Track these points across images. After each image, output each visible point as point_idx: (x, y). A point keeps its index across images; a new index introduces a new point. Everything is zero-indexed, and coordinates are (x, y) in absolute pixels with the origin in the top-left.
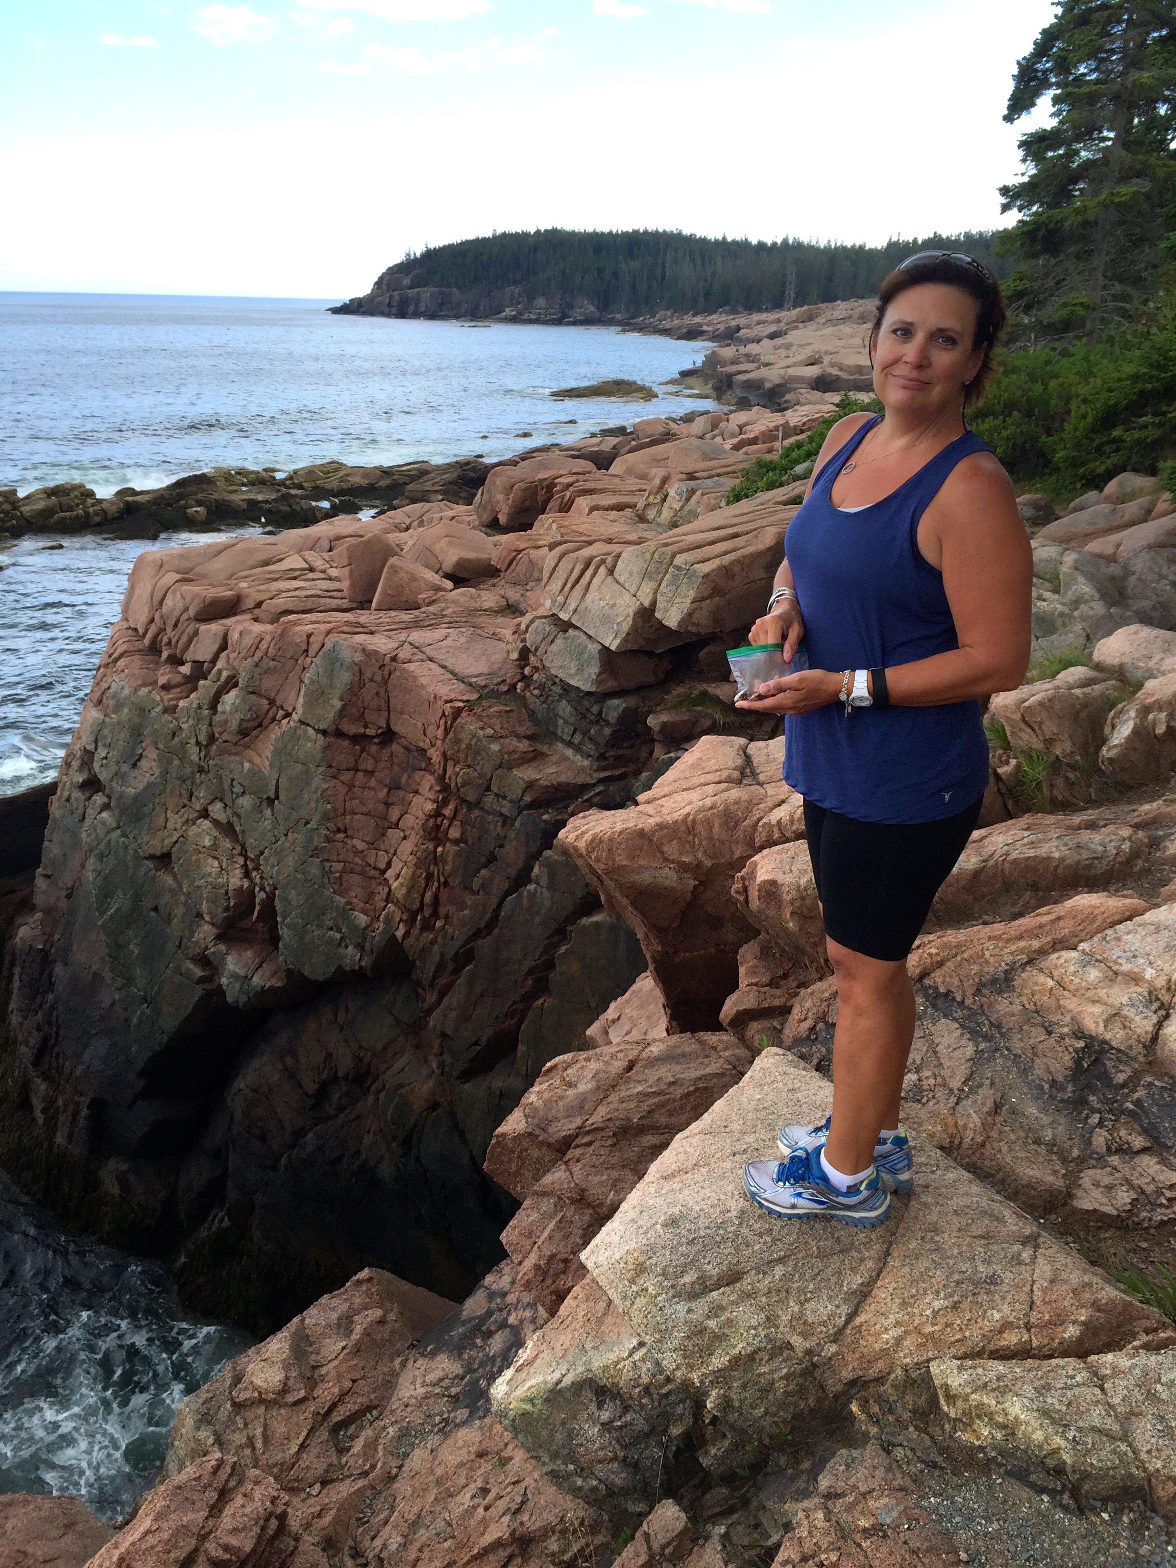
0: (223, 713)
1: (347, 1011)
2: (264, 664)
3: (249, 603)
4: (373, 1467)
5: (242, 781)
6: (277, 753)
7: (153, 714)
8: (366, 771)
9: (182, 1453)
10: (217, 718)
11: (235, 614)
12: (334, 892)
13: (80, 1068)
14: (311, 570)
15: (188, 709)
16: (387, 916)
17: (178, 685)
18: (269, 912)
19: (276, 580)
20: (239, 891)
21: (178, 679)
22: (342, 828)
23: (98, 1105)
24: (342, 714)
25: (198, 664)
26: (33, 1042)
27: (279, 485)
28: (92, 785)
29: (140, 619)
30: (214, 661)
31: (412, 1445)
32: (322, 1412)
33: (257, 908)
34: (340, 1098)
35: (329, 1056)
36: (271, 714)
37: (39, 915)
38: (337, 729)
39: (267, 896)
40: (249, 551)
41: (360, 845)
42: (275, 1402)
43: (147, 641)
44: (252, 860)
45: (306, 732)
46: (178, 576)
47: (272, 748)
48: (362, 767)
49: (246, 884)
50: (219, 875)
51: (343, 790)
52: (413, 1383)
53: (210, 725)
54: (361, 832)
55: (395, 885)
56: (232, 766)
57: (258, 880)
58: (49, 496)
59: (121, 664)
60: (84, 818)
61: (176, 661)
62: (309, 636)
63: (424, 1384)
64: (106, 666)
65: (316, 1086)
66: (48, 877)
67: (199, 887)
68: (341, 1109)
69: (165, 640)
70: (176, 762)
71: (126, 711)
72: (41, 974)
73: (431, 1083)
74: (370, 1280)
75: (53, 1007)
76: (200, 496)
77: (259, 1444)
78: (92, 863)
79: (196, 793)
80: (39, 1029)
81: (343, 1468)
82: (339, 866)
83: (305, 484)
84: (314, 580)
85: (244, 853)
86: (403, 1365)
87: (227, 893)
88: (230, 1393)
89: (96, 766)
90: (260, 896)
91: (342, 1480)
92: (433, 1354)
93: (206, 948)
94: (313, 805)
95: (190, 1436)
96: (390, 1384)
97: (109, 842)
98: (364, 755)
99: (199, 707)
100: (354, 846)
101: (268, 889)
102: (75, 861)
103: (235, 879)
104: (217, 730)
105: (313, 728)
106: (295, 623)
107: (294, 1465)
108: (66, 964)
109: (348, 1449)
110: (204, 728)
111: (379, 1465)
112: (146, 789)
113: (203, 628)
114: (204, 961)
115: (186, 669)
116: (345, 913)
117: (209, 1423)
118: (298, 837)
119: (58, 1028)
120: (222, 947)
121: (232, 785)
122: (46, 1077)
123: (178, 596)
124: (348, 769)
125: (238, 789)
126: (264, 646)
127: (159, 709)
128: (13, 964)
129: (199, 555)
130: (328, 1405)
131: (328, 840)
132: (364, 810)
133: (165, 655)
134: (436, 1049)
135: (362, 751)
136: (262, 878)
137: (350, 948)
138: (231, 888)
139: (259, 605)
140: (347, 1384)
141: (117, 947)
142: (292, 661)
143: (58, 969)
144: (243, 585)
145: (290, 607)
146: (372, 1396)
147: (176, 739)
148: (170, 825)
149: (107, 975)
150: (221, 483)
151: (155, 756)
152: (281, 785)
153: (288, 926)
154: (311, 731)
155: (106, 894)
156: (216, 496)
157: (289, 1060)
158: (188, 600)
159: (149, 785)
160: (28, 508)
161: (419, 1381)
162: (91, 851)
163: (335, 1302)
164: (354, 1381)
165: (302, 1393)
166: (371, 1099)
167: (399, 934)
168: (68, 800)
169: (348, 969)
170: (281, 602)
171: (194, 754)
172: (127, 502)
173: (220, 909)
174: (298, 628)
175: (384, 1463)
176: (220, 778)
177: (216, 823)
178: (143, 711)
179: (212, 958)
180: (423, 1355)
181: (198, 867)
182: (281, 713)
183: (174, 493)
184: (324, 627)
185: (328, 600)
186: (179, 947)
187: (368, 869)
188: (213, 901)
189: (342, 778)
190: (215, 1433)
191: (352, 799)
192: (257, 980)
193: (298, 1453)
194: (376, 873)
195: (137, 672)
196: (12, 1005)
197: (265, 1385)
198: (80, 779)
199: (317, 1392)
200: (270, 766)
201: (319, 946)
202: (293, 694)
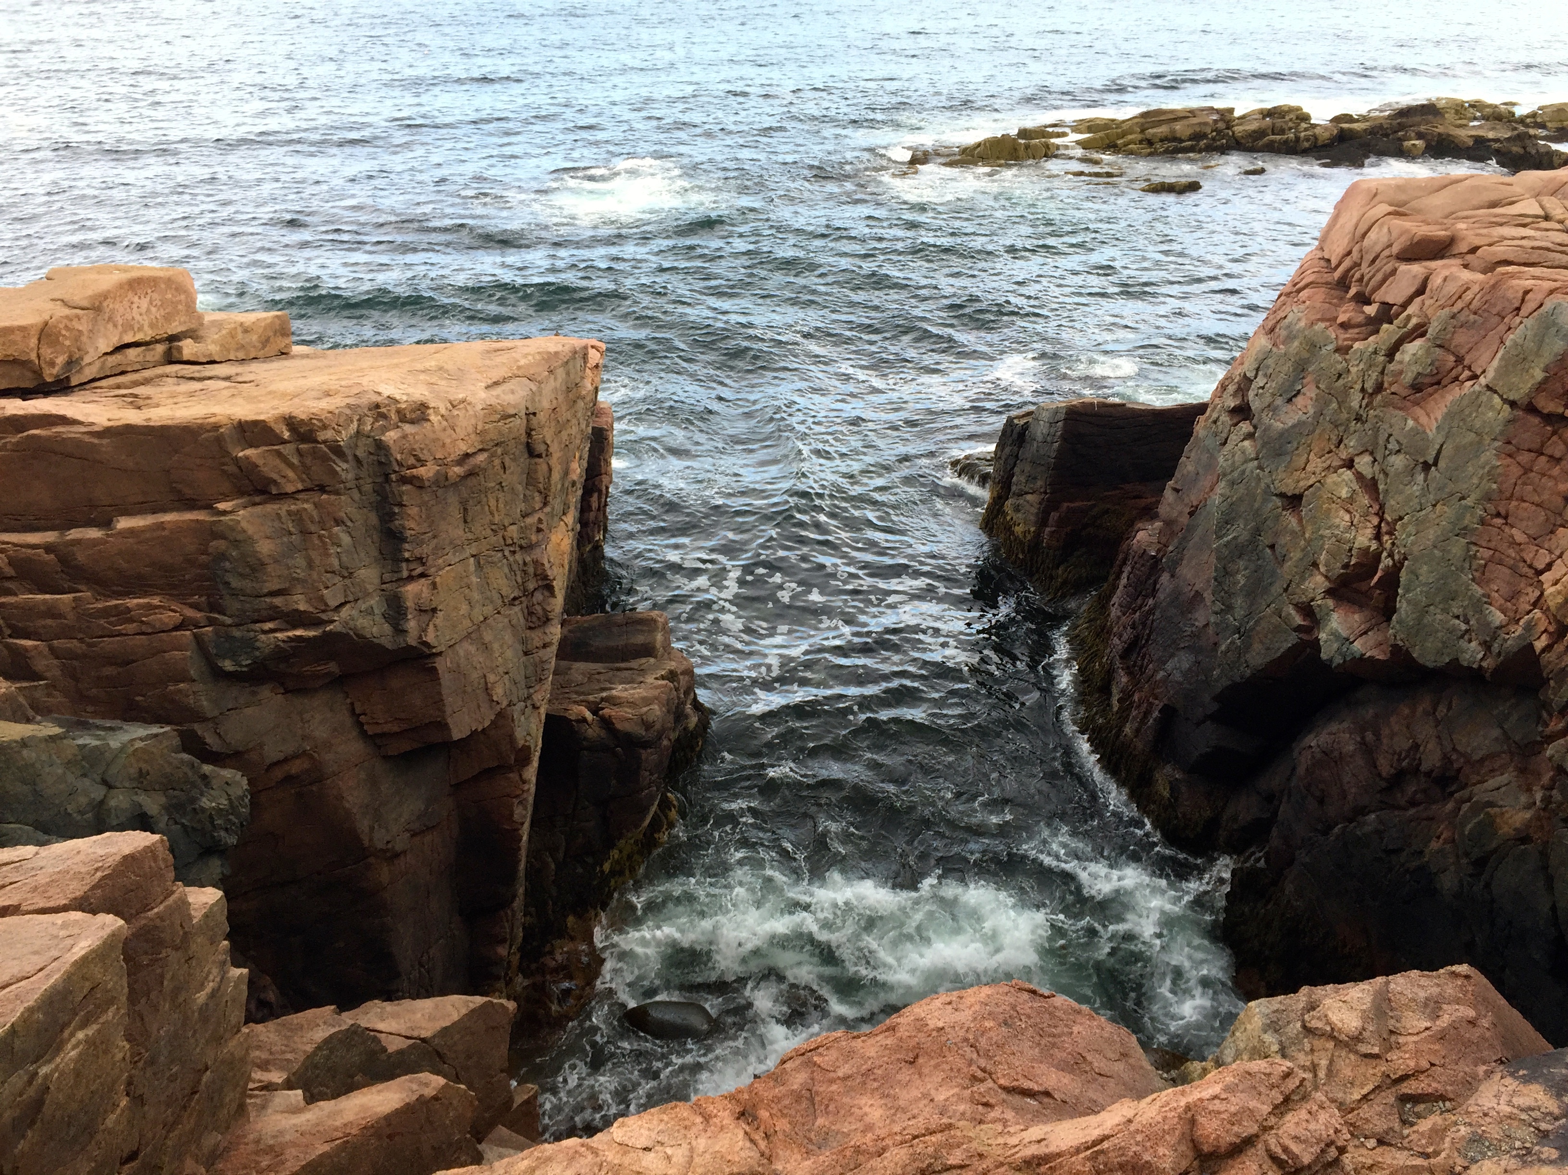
0: (1401, 362)
1: (1449, 708)
2: (1462, 317)
3: (1463, 247)
4: (1437, 1153)
5: (1401, 439)
6: (1450, 416)
7: (1324, 351)
8: (1551, 457)
9: (1242, 1045)
10: (1391, 367)
11: (1442, 258)
12: (1473, 580)
13: (1161, 674)
14: (1547, 218)
15: (1362, 353)
16: (1529, 623)
17: (1359, 325)
18: (1391, 581)
19: (1501, 225)
20: (1365, 551)
21: (1360, 318)
22: (1503, 512)
23: (1168, 712)
24: (1540, 387)
25: (1386, 306)
26: (1125, 636)
27: (1516, 122)
28: (1242, 412)
29: (1335, 252)
30: (1404, 306)
31: (1484, 1155)
32: (1393, 1077)
33: (1379, 574)
34: (1415, 792)
35: (1416, 747)
36: (1454, 373)
37: (1158, 524)
38: (1530, 403)
39: (1394, 564)
40: (1476, 189)
41: (1519, 537)
42: (1347, 1045)
43: (1337, 274)
44: (1388, 523)
45: (1490, 399)
46: (1391, 209)
47: (1445, 410)
48: (1548, 451)
49: (1374, 546)
50: (1348, 529)
51: (1516, 471)
52: (1497, 1096)
53: (1382, 373)
54: (1525, 523)
55: (1550, 590)
56: (1393, 421)
57: (1388, 545)
58: (1264, 118)
59: (1304, 294)
60: (1225, 443)
61: (1363, 299)
62: (1527, 292)
63: (1509, 1103)
64: (1288, 294)
65: (1393, 771)
66: (1177, 491)
67: (1322, 537)
68: (1413, 803)
69: (1357, 275)
70: (1334, 405)
71: (1296, 343)
72: (1148, 578)
73: (1528, 815)
74: (1467, 977)
75: (1151, 611)
76: (1422, 128)
77: (1322, 1074)
78: (1221, 488)
79: (1345, 441)
80: (1133, 627)
81: (1403, 1138)
82: (1487, 554)
83: (1549, 125)
84: (1547, 230)
85: (1381, 514)
86: (1489, 1074)
87: (1350, 550)
88: (1303, 1015)
89: (1251, 394)
90: (1386, 562)
91: (1400, 1149)
92: (1527, 1080)
93: (1313, 600)
94: (1475, 481)
95: (1256, 1034)
96: (1470, 1085)
97: (1244, 472)
98: (1555, 438)
99: (1375, 352)
100: (1512, 536)
101: (1396, 557)
102: (1205, 482)
103: (1364, 539)
104: (1387, 379)
105: (1501, 397)
106: (1512, 276)
107: (1353, 1110)
108: (1172, 576)
109: (1412, 1124)
110: (1374, 375)
111: (1443, 1155)
112: (1294, 426)
113: (1403, 267)
114: (1307, 610)
115: (1371, 310)
116: (1478, 605)
117: (1276, 1031)
118: (1447, 511)
119: (1151, 633)
120: (1330, 603)
121: (1388, 440)
122: (1129, 672)
123: (1385, 230)
124: (1530, 450)
125: (1393, 446)
126: (1468, 296)
127: (1330, 347)
128: (1124, 563)
129: (1419, 188)
130: (1400, 1073)
131: (1482, 522)
132: (1536, 499)
133: (1353, 291)
134: (1546, 779)
135: (1554, 433)
136: (1393, 544)
137: (1474, 644)
138: (1356, 545)
139: (1474, 250)
140: (1425, 1064)
141: (1224, 573)
142: (1497, 319)
143: (1165, 578)
144: (1461, 226)
145: (1511, 258)
146: (1449, 1088)
147: (1341, 382)
148: (1309, 468)
149: (1208, 596)
150: (1450, 116)
151: (1313, 395)
152: (1444, 453)
153: (1409, 602)
154: (1497, 400)
155: (1227, 521)
156: (1441, 129)
157: (1369, 736)
158: (1395, 234)
159: (1300, 424)
160: (1240, 128)
161: (1504, 1099)
162: (1225, 475)
163: (1424, 981)
164: (1432, 1065)
165: (1376, 1050)
166: (1450, 806)
167: (1539, 645)
168: (1215, 422)
169: (1465, 664)
170: (1501, 251)
171: (1355, 400)
172: (1342, 129)
173: (1339, 565)
174: (1515, 282)
175: (1449, 1156)
176: (1376, 430)
177: (1359, 477)
178: (1313, 347)
179: (1317, 610)
180: (1512, 1075)
181: (1328, 518)
182: (1467, 373)
183: (1395, 122)
184: (1548, 285)
185: (1558, 256)
186: (1286, 590)
187: (1522, 564)
188: (1332, 554)
189: (1520, 458)
190: (1281, 1043)
191: (1524, 484)
192: (1358, 646)
193: (1360, 1101)
194: (1530, 573)
195: (1318, 305)
196: (1115, 599)
197: (1340, 1025)
198: (1232, 403)
199: (1392, 1056)
200: (1438, 428)
201: (1437, 631)
202: (1487, 355)
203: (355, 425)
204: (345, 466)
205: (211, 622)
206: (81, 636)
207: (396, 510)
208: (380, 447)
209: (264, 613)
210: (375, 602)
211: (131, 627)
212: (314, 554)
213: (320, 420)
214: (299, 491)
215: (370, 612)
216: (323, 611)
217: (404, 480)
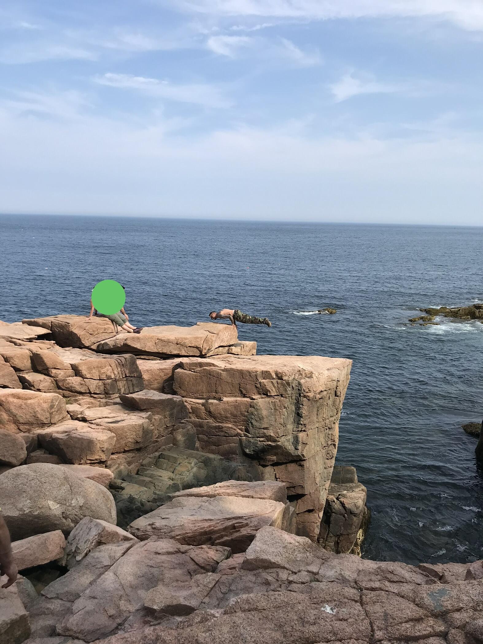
203: (293, 376)
204: (289, 389)
205: (245, 435)
206: (207, 434)
207: (301, 406)
208: (299, 384)
209: (261, 435)
210: (290, 437)
211: (222, 434)
212: (277, 417)
213: (285, 373)
214: (275, 395)
215: (288, 441)
216: (278, 437)
217: (305, 396)
